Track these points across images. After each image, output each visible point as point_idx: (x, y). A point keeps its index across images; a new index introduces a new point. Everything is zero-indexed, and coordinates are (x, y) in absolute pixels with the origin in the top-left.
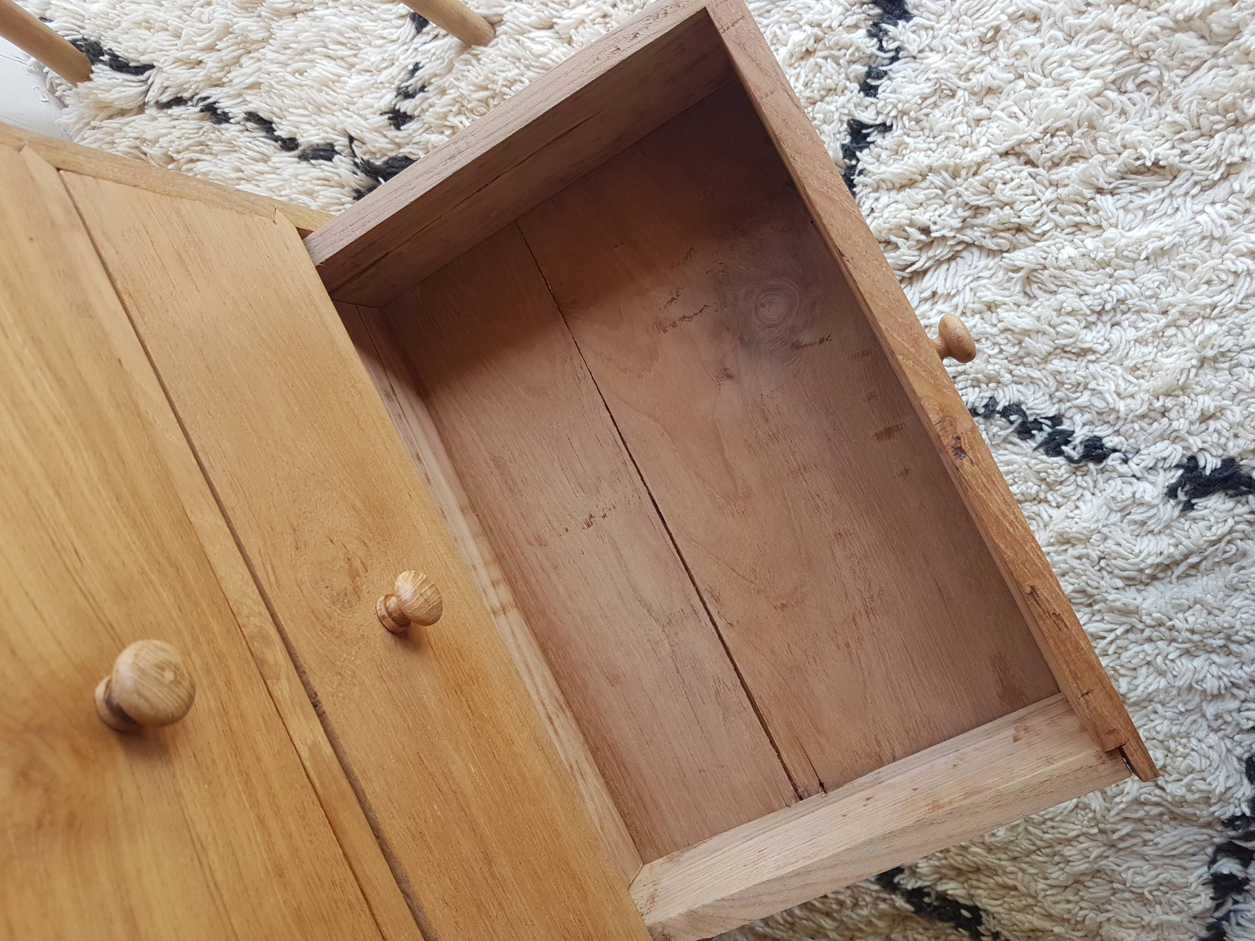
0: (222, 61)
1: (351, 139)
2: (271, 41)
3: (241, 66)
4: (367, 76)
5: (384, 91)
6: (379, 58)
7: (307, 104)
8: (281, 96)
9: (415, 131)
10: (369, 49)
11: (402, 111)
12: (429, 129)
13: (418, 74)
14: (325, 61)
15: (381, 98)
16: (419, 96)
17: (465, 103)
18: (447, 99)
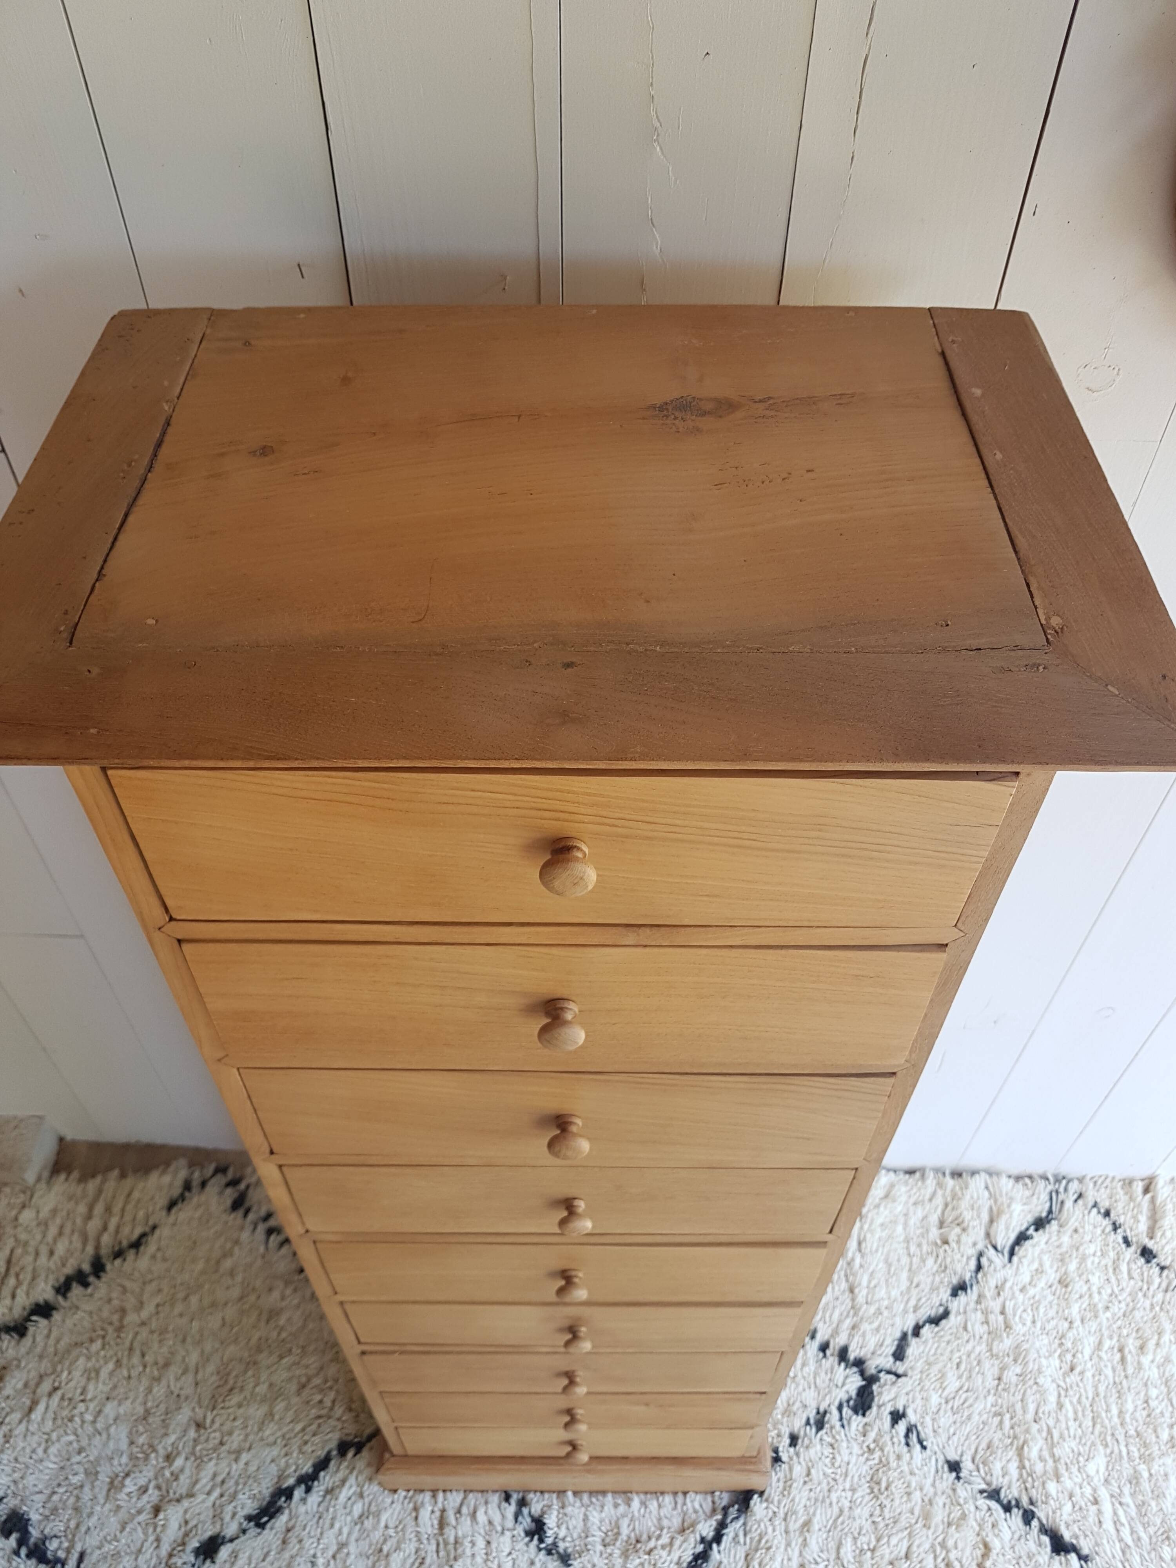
0: (991, 1313)
1: (898, 1376)
2: (988, 1354)
3: (983, 1323)
4: (935, 1410)
5: (918, 1416)
6: (941, 1425)
7: (935, 1357)
8: (948, 1342)
9: (883, 1424)
10: (951, 1420)
11: (900, 1422)
12: (880, 1434)
13: (918, 1447)
14: (957, 1384)
15: (915, 1411)
16: (903, 1441)
17: (885, 1469)
18: (892, 1458)
